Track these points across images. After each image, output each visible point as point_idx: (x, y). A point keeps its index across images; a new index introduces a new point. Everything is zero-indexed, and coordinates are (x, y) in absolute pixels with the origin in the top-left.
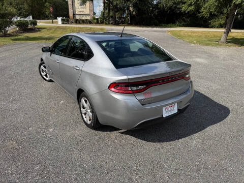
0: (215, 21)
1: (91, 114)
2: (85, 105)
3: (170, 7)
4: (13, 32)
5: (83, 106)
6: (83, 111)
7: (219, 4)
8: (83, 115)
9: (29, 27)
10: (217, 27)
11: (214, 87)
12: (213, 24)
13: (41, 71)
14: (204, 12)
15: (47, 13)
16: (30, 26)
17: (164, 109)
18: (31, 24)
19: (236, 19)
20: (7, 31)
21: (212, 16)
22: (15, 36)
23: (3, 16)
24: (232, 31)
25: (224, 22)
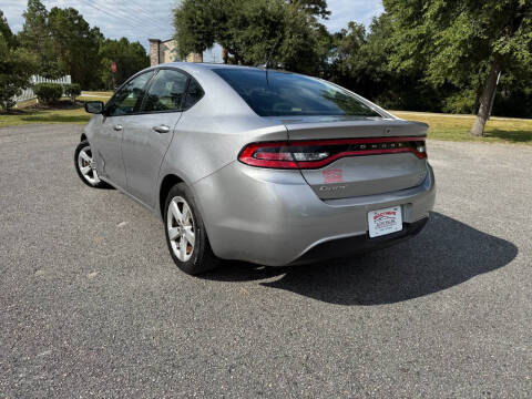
0: (454, 101)
1: (193, 234)
2: (179, 216)
3: (362, 71)
4: (27, 108)
5: (174, 220)
6: (173, 232)
7: (464, 53)
8: (173, 244)
9: (62, 99)
10: (460, 113)
11: (473, 206)
12: (451, 105)
13: (80, 164)
14: (434, 76)
15: (104, 79)
16: (64, 97)
17: (371, 216)
18: (68, 92)
19: (498, 96)
20: (15, 103)
21: (448, 89)
22: (31, 113)
23: (7, 69)
24: (491, 118)
25: (473, 102)
